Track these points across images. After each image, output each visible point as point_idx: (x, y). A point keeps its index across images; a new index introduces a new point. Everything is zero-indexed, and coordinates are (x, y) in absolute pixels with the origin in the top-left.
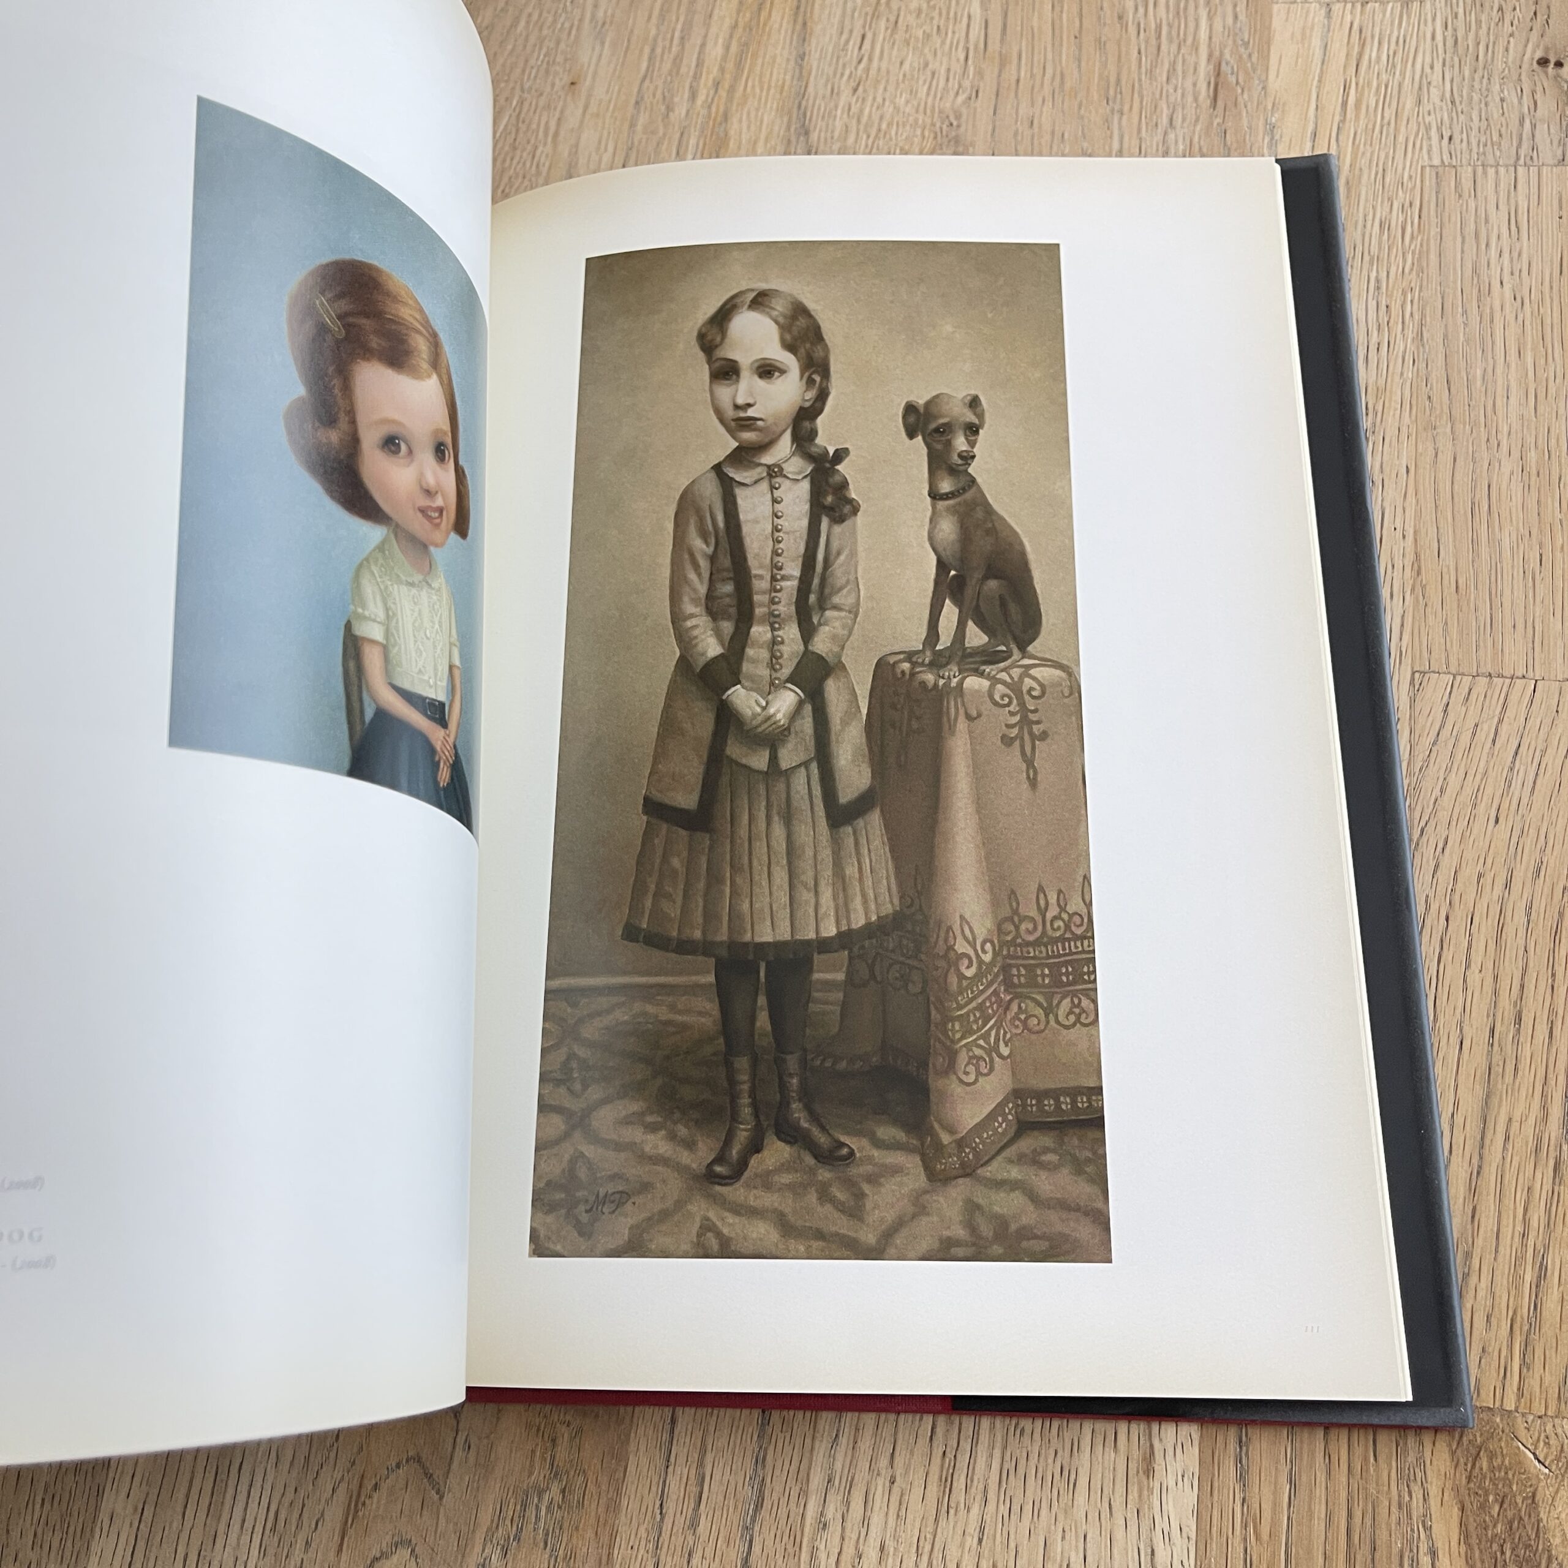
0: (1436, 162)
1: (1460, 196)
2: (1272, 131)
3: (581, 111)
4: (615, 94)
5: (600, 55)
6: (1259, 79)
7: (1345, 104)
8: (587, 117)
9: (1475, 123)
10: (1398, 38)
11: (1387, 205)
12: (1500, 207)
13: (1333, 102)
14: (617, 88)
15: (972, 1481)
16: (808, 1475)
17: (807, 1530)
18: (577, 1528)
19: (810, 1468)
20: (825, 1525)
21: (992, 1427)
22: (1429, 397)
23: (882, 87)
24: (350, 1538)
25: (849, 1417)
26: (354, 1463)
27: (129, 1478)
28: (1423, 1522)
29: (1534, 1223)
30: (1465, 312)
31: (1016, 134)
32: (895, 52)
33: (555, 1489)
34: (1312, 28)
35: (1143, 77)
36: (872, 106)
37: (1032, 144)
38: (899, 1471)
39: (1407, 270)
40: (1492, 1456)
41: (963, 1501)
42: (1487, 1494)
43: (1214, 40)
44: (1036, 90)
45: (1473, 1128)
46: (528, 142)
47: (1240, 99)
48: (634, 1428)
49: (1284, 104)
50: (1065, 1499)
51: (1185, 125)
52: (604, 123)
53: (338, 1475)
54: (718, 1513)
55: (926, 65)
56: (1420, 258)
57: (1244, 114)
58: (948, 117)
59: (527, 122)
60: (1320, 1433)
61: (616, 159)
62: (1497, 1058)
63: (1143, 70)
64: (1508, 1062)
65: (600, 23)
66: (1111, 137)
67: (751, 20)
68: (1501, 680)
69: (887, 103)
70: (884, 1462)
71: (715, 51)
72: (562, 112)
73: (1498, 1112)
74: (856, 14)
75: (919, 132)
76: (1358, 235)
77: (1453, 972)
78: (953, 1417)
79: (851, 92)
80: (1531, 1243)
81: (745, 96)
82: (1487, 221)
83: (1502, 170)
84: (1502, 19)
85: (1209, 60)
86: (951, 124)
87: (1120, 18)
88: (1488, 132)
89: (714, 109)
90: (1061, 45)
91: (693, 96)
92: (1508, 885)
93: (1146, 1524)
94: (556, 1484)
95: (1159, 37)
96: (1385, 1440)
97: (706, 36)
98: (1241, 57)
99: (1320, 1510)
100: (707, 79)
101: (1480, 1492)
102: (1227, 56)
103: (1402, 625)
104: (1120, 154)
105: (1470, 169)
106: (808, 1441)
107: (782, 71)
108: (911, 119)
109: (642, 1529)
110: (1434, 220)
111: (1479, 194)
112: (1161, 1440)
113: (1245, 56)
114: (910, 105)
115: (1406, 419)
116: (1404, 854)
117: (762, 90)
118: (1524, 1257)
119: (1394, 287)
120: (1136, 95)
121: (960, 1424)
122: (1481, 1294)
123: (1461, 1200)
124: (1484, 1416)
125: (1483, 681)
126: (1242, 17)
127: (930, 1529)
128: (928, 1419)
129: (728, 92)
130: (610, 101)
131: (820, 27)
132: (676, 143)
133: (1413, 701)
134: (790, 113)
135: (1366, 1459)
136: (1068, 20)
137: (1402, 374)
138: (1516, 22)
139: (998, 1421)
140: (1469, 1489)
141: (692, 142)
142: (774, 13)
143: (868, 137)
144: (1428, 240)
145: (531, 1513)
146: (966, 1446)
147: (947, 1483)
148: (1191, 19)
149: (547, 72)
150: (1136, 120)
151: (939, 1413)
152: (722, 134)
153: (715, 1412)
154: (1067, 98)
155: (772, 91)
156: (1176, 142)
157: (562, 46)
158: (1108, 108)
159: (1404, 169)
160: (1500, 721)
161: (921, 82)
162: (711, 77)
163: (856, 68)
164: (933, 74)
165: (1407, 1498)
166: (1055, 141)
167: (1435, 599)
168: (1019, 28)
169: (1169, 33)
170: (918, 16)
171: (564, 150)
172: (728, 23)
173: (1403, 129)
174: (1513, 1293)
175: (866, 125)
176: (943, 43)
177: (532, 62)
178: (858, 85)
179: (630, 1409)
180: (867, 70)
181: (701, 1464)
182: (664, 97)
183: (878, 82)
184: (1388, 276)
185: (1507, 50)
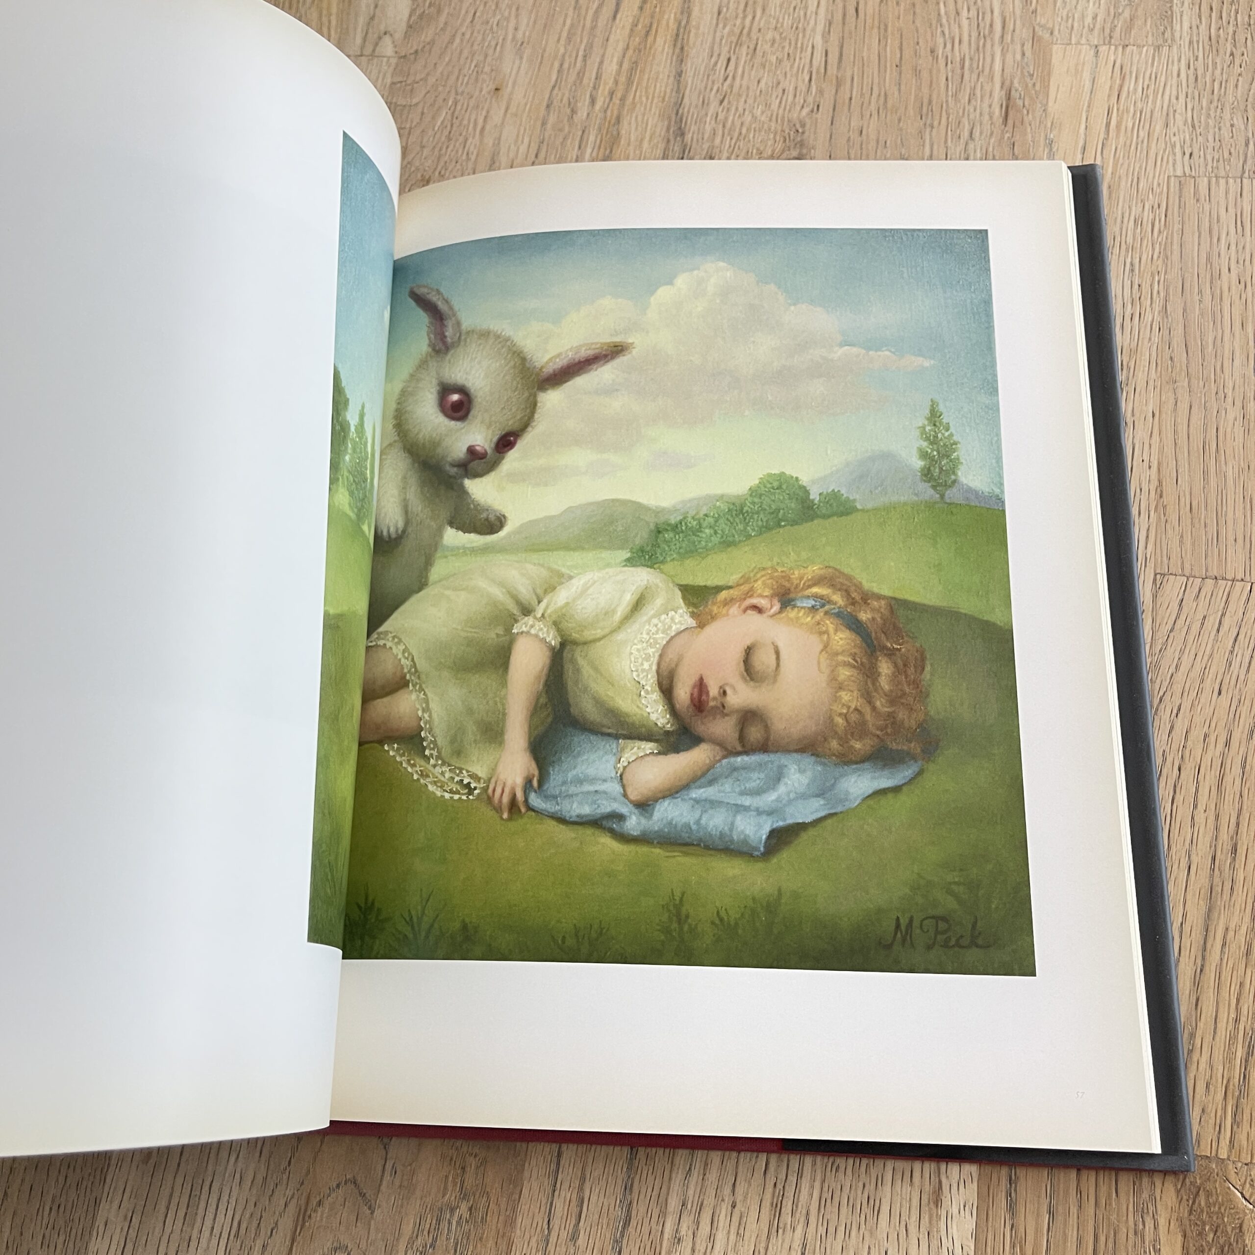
0: (1179, 173)
1: (1198, 200)
2: (1051, 145)
3: (503, 111)
4: (530, 99)
5: (519, 67)
6: (1041, 103)
7: (1108, 125)
8: (508, 116)
9: (1211, 144)
10: (1151, 75)
11: (1140, 205)
12: (1230, 209)
13: (1099, 125)
14: (532, 94)
15: (797, 1207)
16: (666, 1200)
17: (665, 1243)
18: (481, 1239)
19: (668, 1194)
20: (679, 1240)
21: (814, 1164)
22: (1171, 358)
23: (743, 100)
24: (299, 1243)
25: (700, 1154)
26: (302, 1183)
27: (121, 1191)
28: (1154, 1246)
29: (1245, 1011)
30: (1200, 292)
31: (849, 140)
32: (753, 72)
33: (464, 1207)
34: (1084, 64)
35: (950, 99)
36: (735, 114)
37: (861, 149)
38: (739, 1197)
39: (1155, 257)
40: (1208, 1194)
41: (789, 1223)
42: (1204, 1224)
43: (1006, 71)
44: (865, 105)
45: (1197, 935)
46: (461, 135)
47: (1025, 118)
48: (529, 1157)
49: (1060, 124)
50: (871, 1222)
51: (983, 137)
52: (521, 121)
53: (289, 1193)
54: (594, 1229)
55: (779, 83)
56: (1165, 249)
57: (1029, 130)
58: (794, 125)
59: (459, 119)
60: (1073, 1174)
61: (531, 150)
62: (1217, 880)
63: (950, 93)
64: (1226, 883)
65: (519, 43)
66: (923, 146)
67: (639, 44)
68: (1225, 582)
69: (747, 113)
70: (727, 1190)
71: (610, 67)
72: (488, 112)
73: (1218, 923)
74: (724, 41)
75: (772, 136)
76: (1117, 230)
77: (1183, 812)
78: (782, 1156)
79: (718, 103)
80: (1241, 1027)
81: (633, 103)
82: (1218, 221)
83: (1231, 181)
84: (1232, 62)
85: (1002, 87)
86: (798, 131)
87: (932, 51)
88: (1221, 151)
89: (609, 113)
90: (886, 71)
91: (593, 101)
92: (1228, 744)
93: (935, 1243)
94: (465, 1203)
95: (963, 68)
96: (1126, 1181)
97: (603, 56)
98: (1027, 86)
99: (1072, 1235)
100: (604, 90)
101: (1198, 1223)
102: (1016, 84)
103: (1147, 537)
104: (931, 158)
105: (1206, 180)
106: (667, 1173)
107: (664, 85)
108: (766, 126)
109: (534, 1240)
110: (1177, 219)
111: (1212, 199)
112: (947, 1177)
113: (1030, 85)
114: (765, 115)
115: (1153, 374)
116: (1147, 718)
117: (647, 98)
118: (1236, 1037)
119: (1144, 271)
120: (944, 113)
121: (788, 1161)
122: (1202, 1066)
123: (1188, 992)
124: (1203, 1162)
125: (1210, 582)
126: (1028, 53)
127: (763, 1245)
128: (763, 1157)
129: (621, 100)
130: (526, 104)
131: (694, 51)
132: (578, 139)
133: (1155, 597)
134: (669, 118)
135: (1109, 1196)
136: (891, 52)
137: (1150, 339)
138: (1243, 65)
139: (819, 1158)
140: (1190, 1220)
141: (592, 138)
142: (658, 39)
143: (731, 139)
144: (1172, 233)
145: (444, 1225)
146: (793, 1179)
147: (777, 1208)
148: (988, 54)
149: (477, 80)
150: (944, 132)
151: (773, 1152)
152: (615, 133)
153: (594, 1147)
154: (889, 114)
155: (655, 101)
156: (975, 152)
157: (489, 59)
158: (922, 123)
159: (1154, 177)
160: (1223, 615)
161: (774, 96)
162: (607, 88)
163: (723, 85)
164: (784, 90)
165: (1141, 1227)
166: (880, 147)
167: (1174, 518)
168: (852, 57)
169: (971, 65)
170: (772, 45)
171: (489, 141)
172: (621, 46)
173: (1153, 145)
174: (1227, 1066)
175: (730, 130)
176: (792, 67)
177: (465, 71)
178: (725, 97)
179: (524, 1145)
180: (731, 86)
181: (581, 1189)
182: (569, 104)
183: (740, 95)
184: (1140, 261)
185: (1237, 86)
